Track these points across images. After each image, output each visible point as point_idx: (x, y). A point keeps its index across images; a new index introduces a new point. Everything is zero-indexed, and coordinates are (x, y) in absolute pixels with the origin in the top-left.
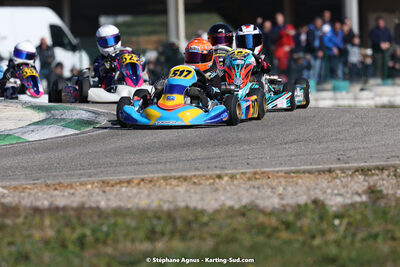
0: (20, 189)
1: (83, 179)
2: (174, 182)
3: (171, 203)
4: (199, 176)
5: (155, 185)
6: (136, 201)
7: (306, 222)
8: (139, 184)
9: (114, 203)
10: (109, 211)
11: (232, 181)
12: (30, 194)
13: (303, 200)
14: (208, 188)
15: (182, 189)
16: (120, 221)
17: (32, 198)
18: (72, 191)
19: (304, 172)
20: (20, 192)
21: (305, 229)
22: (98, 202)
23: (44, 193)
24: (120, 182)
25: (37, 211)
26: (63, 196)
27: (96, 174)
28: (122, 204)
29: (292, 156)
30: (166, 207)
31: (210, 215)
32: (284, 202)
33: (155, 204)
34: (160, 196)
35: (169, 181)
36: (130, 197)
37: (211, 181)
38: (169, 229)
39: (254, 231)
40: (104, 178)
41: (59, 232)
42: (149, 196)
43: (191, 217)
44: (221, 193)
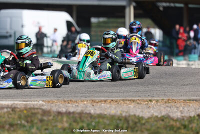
0: (51, 102)
1: (83, 99)
2: (128, 102)
3: (126, 112)
4: (141, 100)
5: (118, 103)
6: (109, 111)
7: (194, 125)
8: (110, 102)
9: (98, 112)
10: (95, 115)
11: (157, 103)
12: (56, 105)
13: (192, 114)
14: (145, 106)
15: (132, 106)
16: (101, 120)
17: (57, 107)
18: (77, 104)
19: (193, 100)
20: (51, 104)
21: (193, 129)
22: (90, 110)
23: (63, 104)
24: (101, 101)
25: (59, 113)
26: (73, 107)
27: (89, 97)
28: (102, 112)
29: (187, 92)
30: (124, 114)
31: (146, 119)
32: (183, 115)
33: (119, 113)
34: (121, 109)
35: (125, 102)
36: (106, 109)
37: (147, 103)
38: (125, 125)
39: (168, 129)
40: (93, 99)
41: (70, 124)
42: (115, 108)
43: (137, 120)
44: (151, 109)
